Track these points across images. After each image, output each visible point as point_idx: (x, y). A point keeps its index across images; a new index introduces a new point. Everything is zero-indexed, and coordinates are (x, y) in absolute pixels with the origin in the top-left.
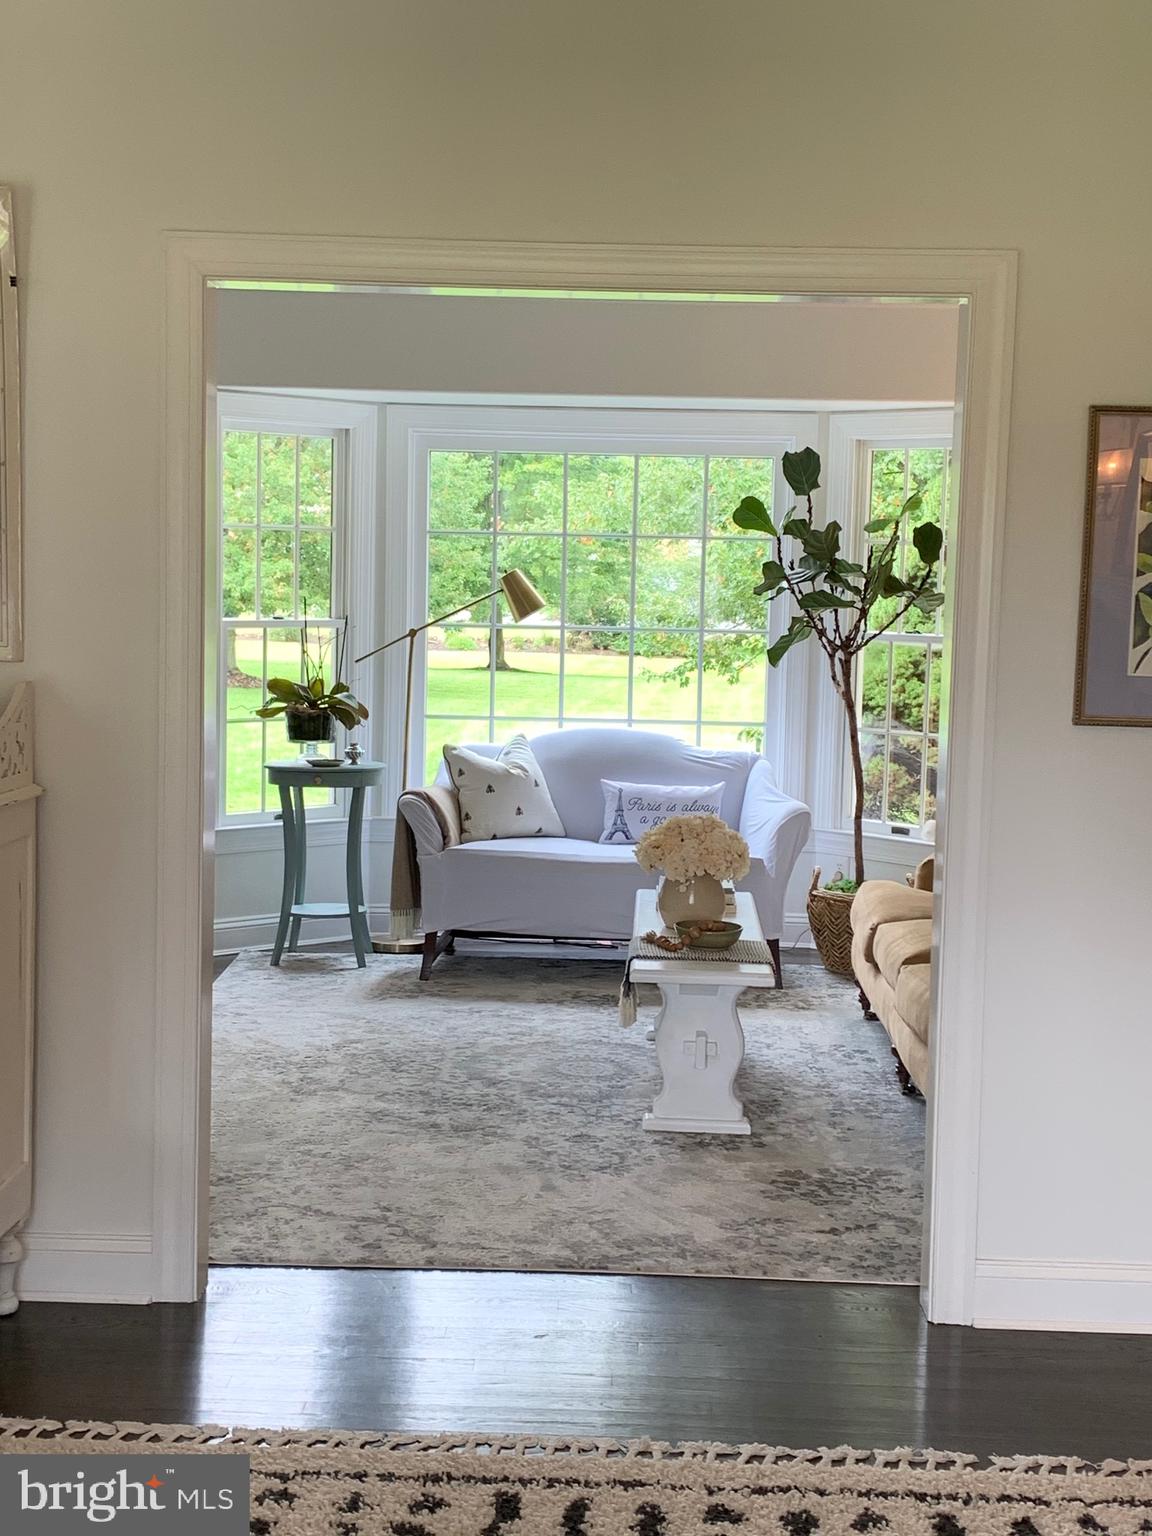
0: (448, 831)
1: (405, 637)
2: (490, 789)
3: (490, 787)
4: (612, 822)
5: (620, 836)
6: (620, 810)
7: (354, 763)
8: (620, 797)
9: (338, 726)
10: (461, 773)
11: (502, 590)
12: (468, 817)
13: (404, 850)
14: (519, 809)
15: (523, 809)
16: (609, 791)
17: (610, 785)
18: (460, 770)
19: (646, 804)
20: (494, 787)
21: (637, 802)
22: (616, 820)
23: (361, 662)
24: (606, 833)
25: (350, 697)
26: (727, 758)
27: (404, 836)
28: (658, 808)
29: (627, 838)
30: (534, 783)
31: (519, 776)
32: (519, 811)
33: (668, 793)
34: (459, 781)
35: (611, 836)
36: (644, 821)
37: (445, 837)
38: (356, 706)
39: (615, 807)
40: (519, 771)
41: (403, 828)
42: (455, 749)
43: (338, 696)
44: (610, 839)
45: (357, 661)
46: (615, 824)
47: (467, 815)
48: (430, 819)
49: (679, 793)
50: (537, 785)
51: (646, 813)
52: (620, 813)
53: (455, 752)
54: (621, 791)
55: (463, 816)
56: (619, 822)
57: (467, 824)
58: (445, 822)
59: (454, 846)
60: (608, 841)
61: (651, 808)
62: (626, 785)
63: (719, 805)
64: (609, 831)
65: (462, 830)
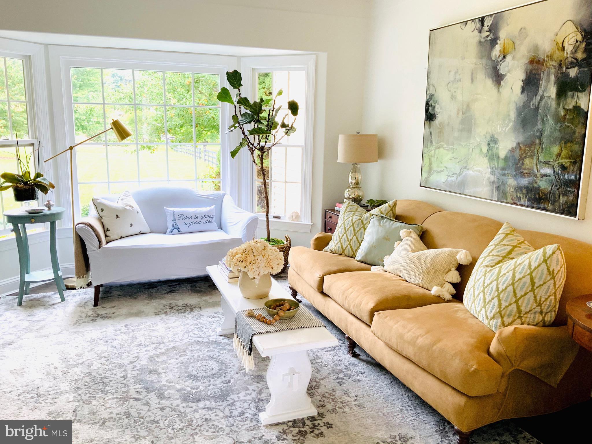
0: (101, 239)
1: (67, 150)
2: (117, 217)
3: (117, 216)
4: (171, 225)
5: (175, 231)
7: (49, 209)
8: (174, 215)
9: (39, 193)
10: (102, 210)
11: (112, 128)
12: (108, 230)
13: (80, 249)
14: (131, 224)
15: (133, 224)
16: (168, 212)
17: (168, 210)
18: (102, 209)
19: (185, 217)
20: (119, 216)
21: (182, 216)
22: (173, 224)
23: (46, 162)
24: (169, 230)
25: (44, 179)
26: (213, 195)
27: (79, 243)
28: (191, 218)
29: (179, 231)
30: (136, 212)
31: (130, 210)
32: (131, 225)
33: (194, 211)
34: (102, 214)
35: (172, 231)
36: (185, 224)
37: (100, 242)
38: (48, 184)
39: (172, 219)
40: (130, 207)
41: (79, 239)
42: (98, 199)
43: (38, 179)
45: (45, 162)
46: (173, 226)
47: (107, 229)
48: (93, 235)
49: (198, 211)
50: (138, 213)
51: (186, 220)
52: (175, 221)
53: (98, 201)
54: (174, 212)
55: (106, 229)
56: (175, 225)
57: (108, 233)
58: (99, 236)
59: (104, 245)
60: (170, 233)
61: (188, 218)
62: (176, 209)
63: (214, 215)
64: (171, 229)
65: (106, 236)
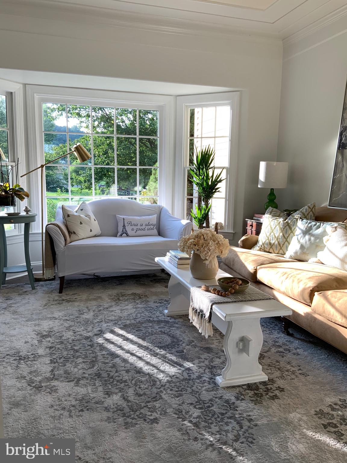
0: (66, 238)
1: (39, 168)
2: (81, 223)
4: (121, 230)
5: (125, 235)
6: (124, 226)
7: (27, 214)
8: (124, 221)
11: (75, 151)
16: (120, 219)
17: (119, 217)
18: (68, 215)
19: (133, 224)
21: (130, 223)
22: (123, 229)
24: (119, 234)
25: (22, 189)
28: (137, 225)
29: (127, 235)
32: (91, 230)
33: (140, 220)
34: (67, 219)
36: (133, 229)
37: (66, 240)
39: (122, 225)
43: (17, 189)
44: (121, 236)
45: (21, 177)
46: (123, 231)
47: (74, 232)
48: (60, 234)
49: (143, 219)
50: (95, 220)
51: (133, 227)
54: (124, 219)
56: (124, 230)
59: (69, 244)
61: (135, 225)
62: (125, 217)
64: (121, 233)
65: (70, 236)
